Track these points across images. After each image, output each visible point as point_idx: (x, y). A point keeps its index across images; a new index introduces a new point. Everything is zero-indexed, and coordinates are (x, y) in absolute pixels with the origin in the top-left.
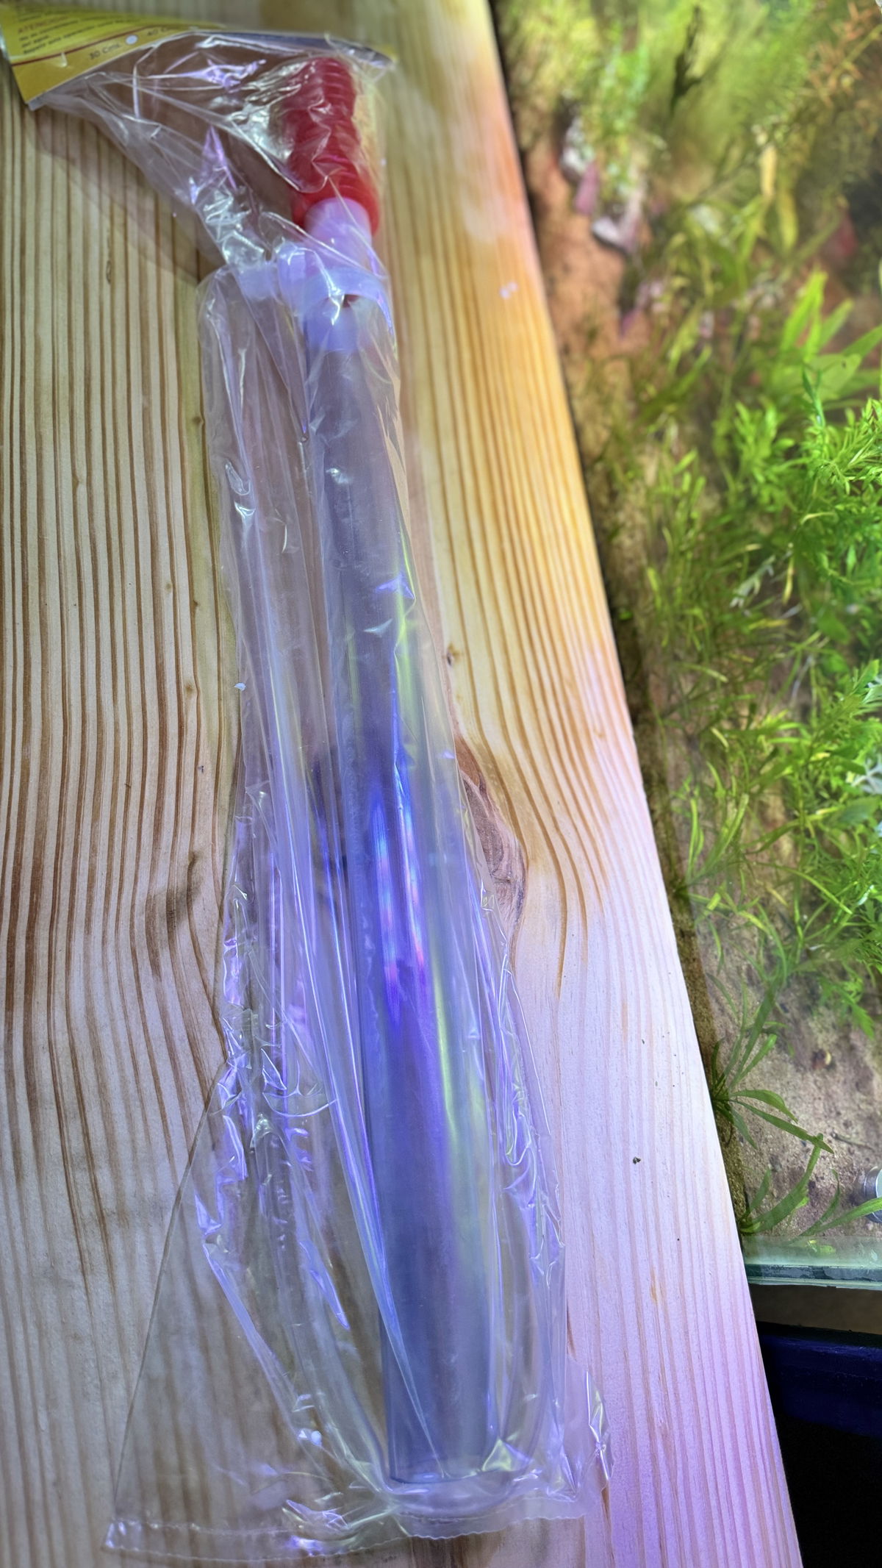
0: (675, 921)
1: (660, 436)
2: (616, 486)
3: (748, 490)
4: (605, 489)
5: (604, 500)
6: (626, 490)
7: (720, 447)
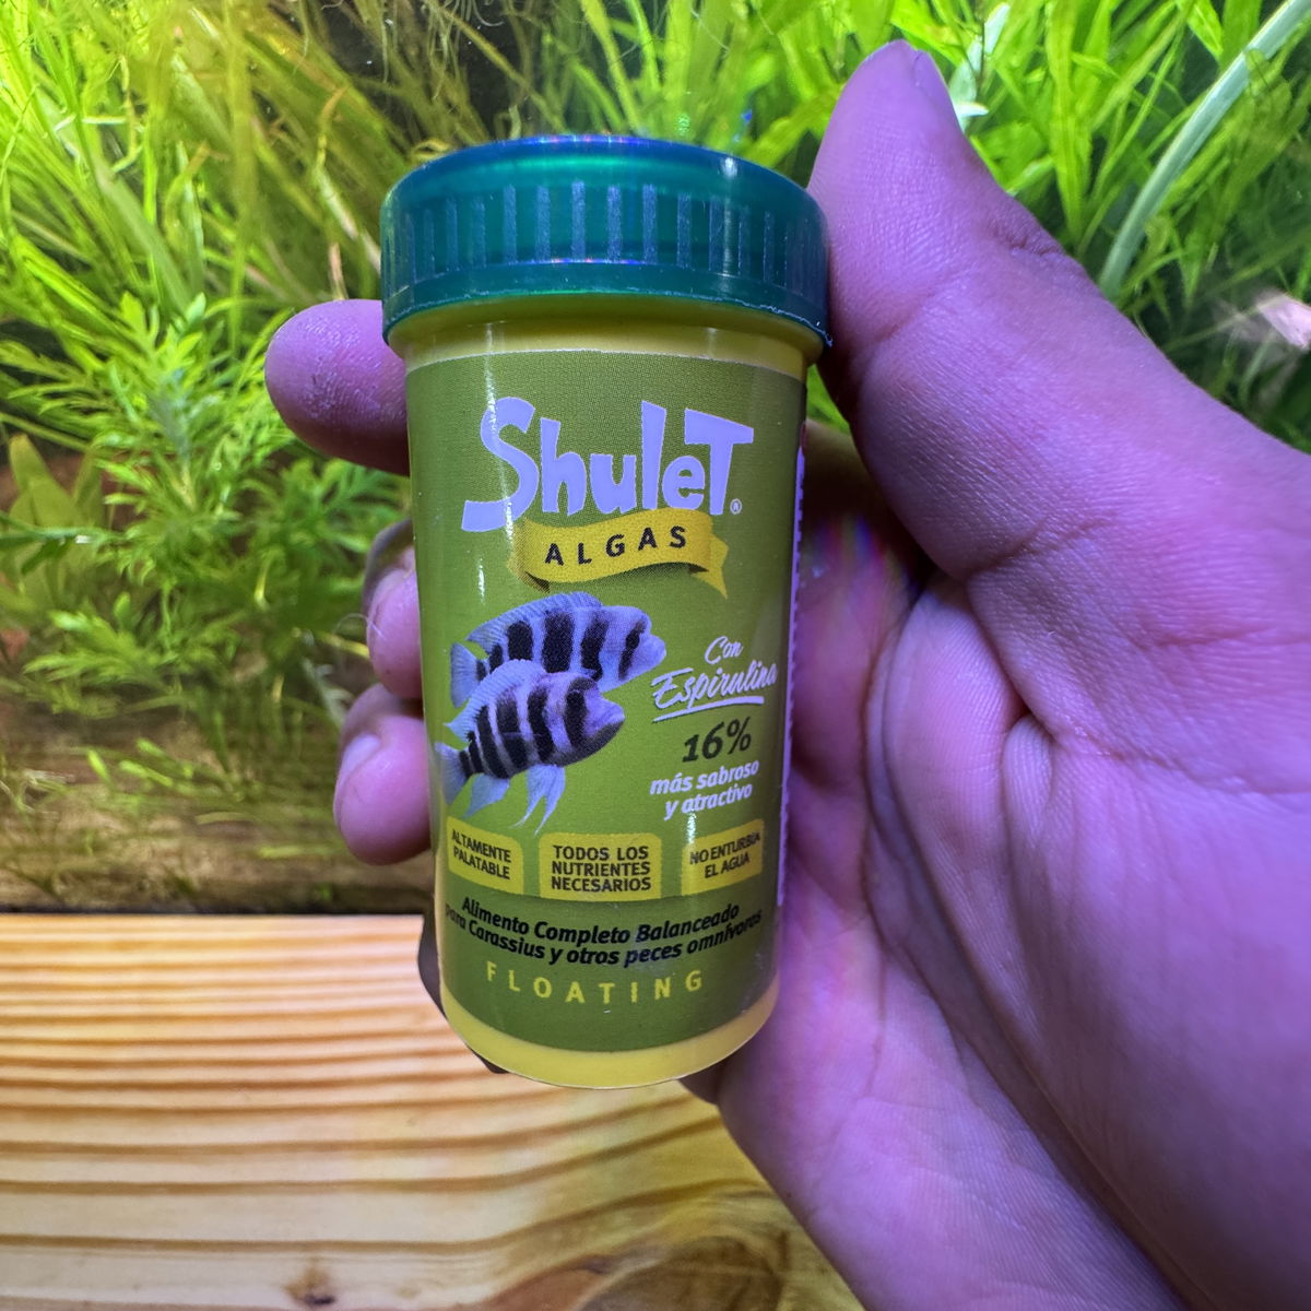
3: (185, 680)
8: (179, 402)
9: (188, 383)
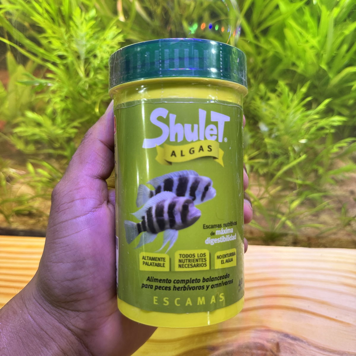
0: (286, 245)
1: (10, 179)
2: (27, 212)
4: (26, 219)
5: (32, 221)
6: (31, 207)
7: (31, 148)
8: (84, 42)
9: (88, 37)
